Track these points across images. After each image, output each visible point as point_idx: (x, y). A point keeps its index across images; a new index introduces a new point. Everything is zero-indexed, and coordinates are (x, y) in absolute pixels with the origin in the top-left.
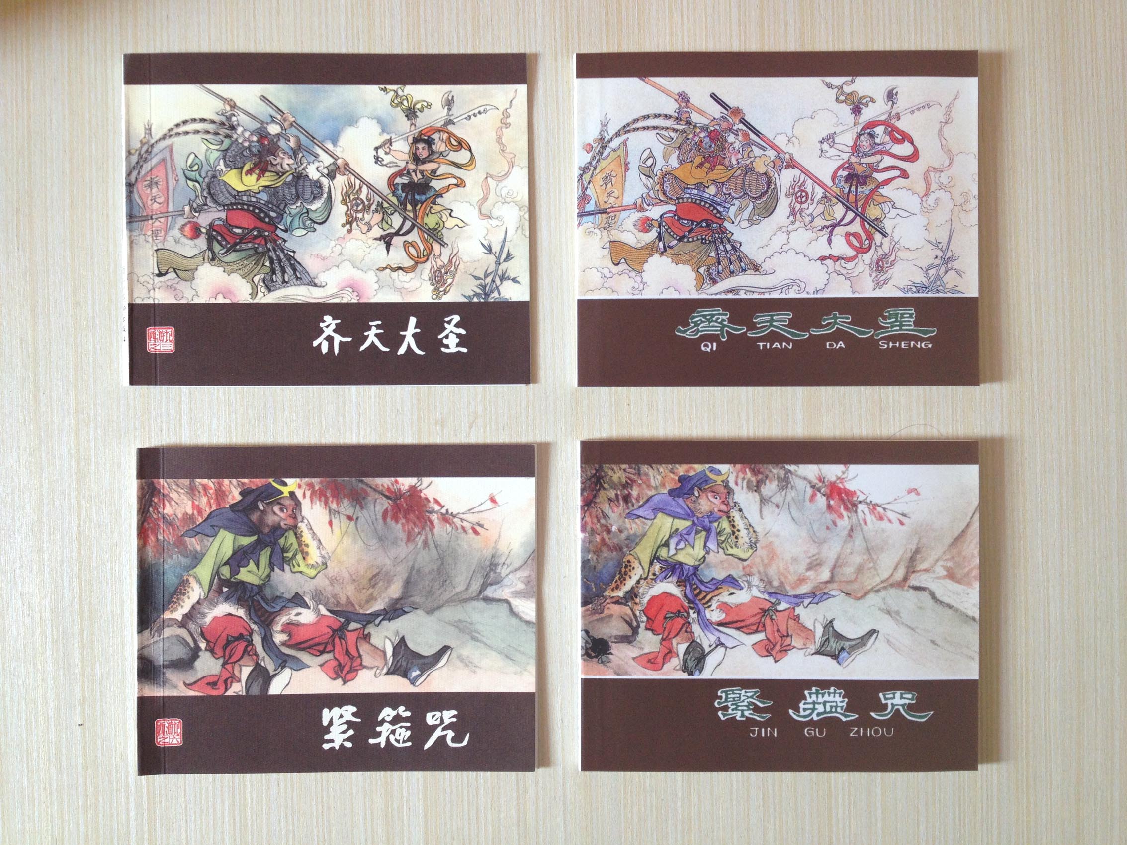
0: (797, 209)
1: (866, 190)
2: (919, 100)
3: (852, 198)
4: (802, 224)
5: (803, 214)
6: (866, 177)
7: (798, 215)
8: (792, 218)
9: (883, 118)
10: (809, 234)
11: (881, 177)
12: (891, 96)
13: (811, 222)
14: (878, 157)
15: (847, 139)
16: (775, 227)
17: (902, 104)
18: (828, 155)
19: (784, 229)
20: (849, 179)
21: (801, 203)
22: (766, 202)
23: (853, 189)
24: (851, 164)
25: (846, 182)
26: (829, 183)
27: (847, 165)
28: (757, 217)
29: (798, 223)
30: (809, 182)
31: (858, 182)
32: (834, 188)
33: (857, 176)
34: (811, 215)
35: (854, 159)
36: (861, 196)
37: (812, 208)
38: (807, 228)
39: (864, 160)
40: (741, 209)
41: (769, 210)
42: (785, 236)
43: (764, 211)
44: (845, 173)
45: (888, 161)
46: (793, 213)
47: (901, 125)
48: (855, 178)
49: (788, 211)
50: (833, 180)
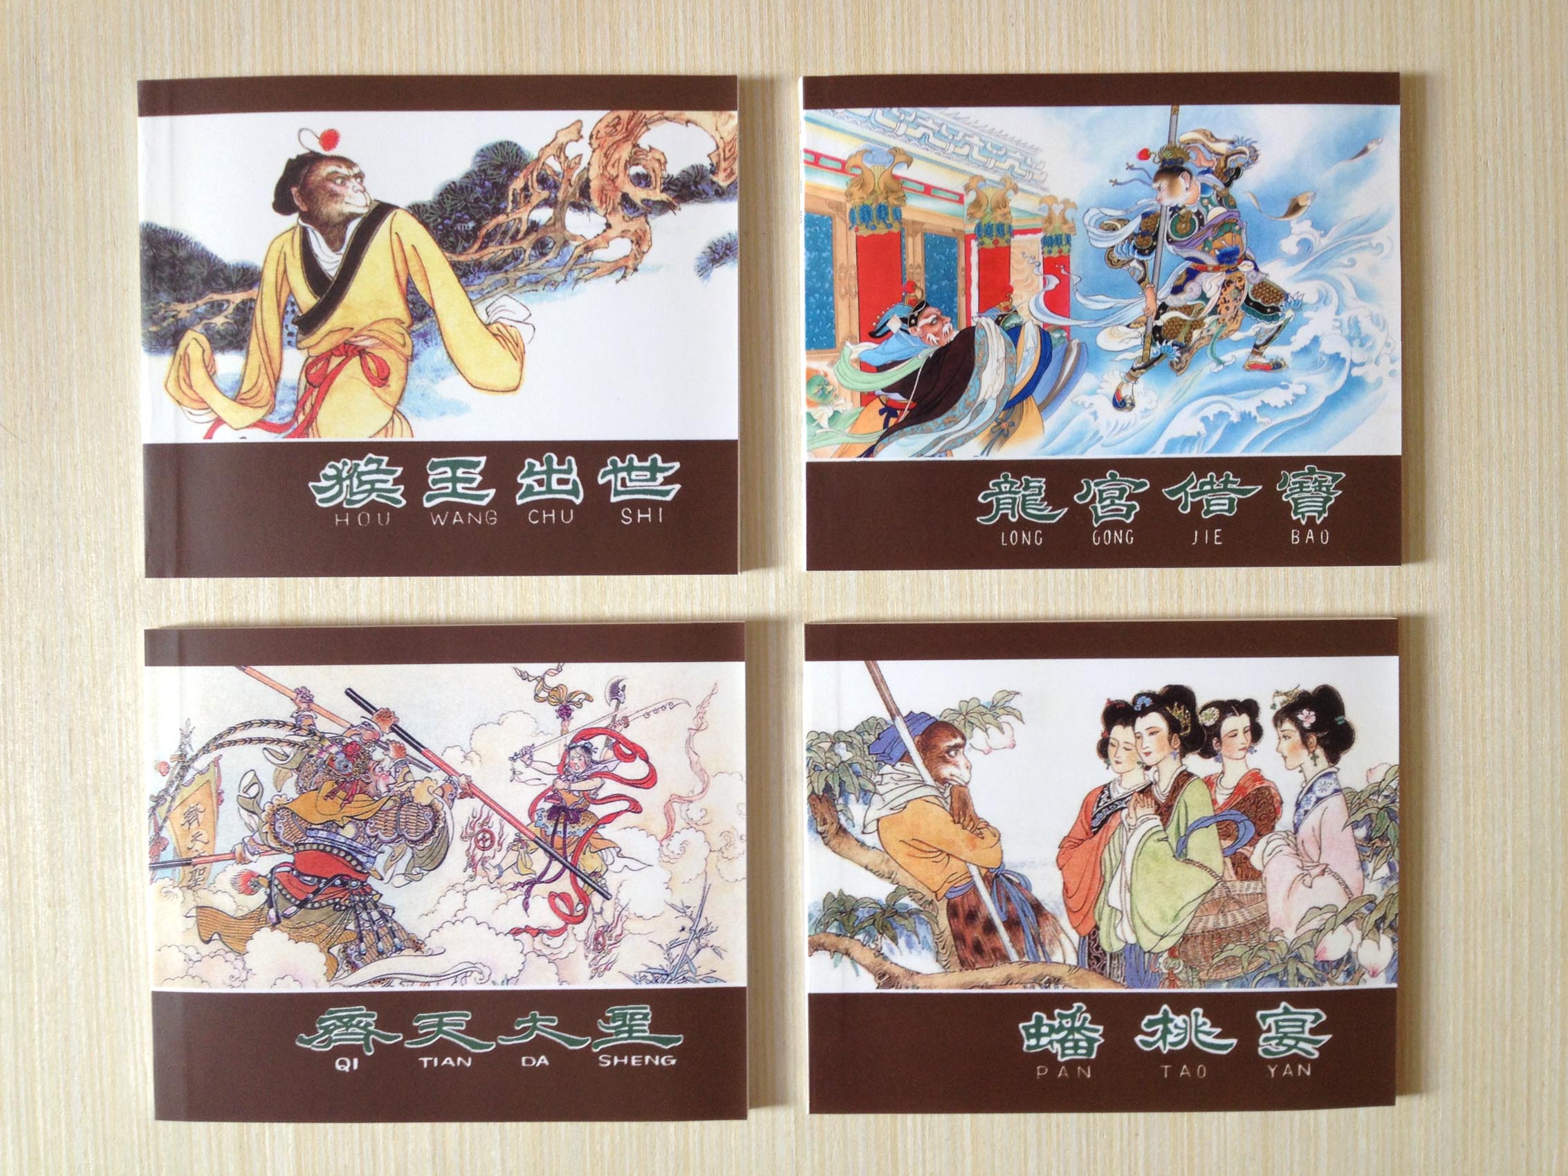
0: (478, 858)
1: (578, 830)
2: (656, 697)
3: (558, 842)
4: (485, 881)
5: (487, 865)
6: (580, 811)
7: (479, 867)
8: (470, 871)
9: (603, 724)
10: (496, 896)
11: (600, 811)
12: (616, 691)
13: (499, 877)
14: (597, 782)
15: (551, 754)
16: (445, 884)
17: (632, 703)
18: (523, 777)
19: (459, 888)
20: (554, 813)
21: (484, 849)
22: (431, 848)
23: (560, 828)
24: (556, 792)
25: (550, 818)
26: (525, 820)
27: (551, 793)
28: (418, 869)
29: (478, 878)
30: (496, 818)
31: (567, 819)
32: (532, 827)
33: (565, 809)
34: (499, 866)
35: (561, 785)
36: (571, 839)
37: (499, 856)
38: (493, 886)
39: (575, 786)
40: (394, 859)
41: (436, 860)
42: (460, 897)
43: (428, 861)
44: (548, 805)
45: (611, 787)
46: (472, 864)
47: (629, 734)
48: (562, 813)
49: (464, 861)
50: (531, 815)
